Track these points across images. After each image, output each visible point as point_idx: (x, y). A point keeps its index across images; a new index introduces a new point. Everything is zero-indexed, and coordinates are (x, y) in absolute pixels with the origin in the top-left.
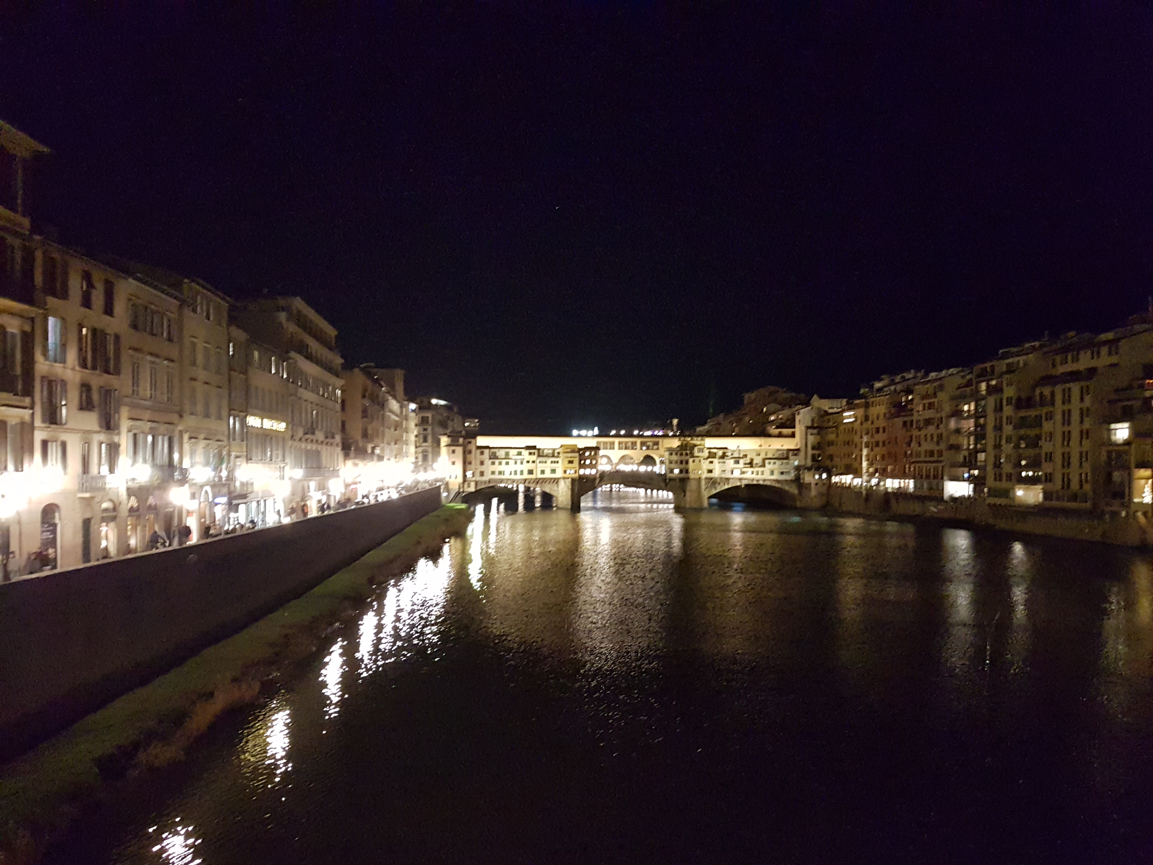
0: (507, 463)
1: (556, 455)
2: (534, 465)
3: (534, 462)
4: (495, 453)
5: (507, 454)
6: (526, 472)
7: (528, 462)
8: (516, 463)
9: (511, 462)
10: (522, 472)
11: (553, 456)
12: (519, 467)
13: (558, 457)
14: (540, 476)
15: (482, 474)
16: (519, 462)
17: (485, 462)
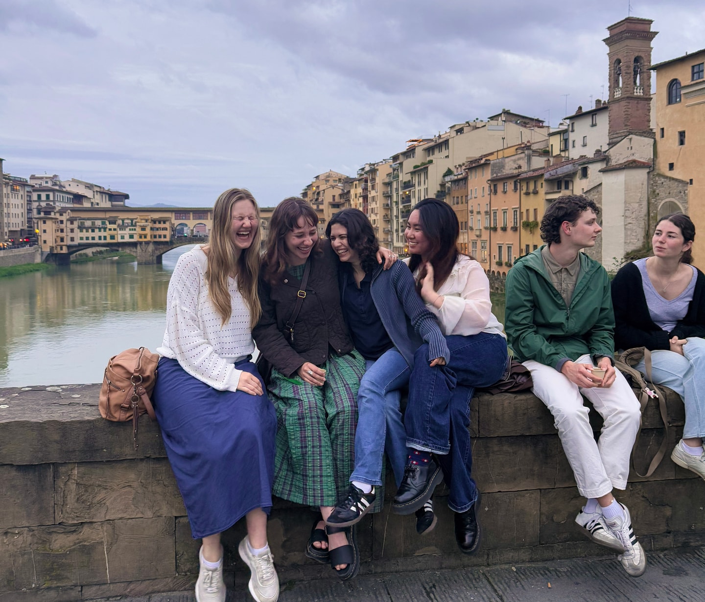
0: (93, 231)
1: (134, 224)
2: (114, 232)
3: (115, 230)
4: (84, 222)
5: (93, 223)
6: (108, 237)
7: (110, 230)
8: (100, 231)
9: (97, 230)
10: (105, 238)
11: (132, 225)
12: (102, 234)
13: (135, 226)
14: (120, 240)
15: (72, 239)
16: (102, 230)
17: (75, 230)
